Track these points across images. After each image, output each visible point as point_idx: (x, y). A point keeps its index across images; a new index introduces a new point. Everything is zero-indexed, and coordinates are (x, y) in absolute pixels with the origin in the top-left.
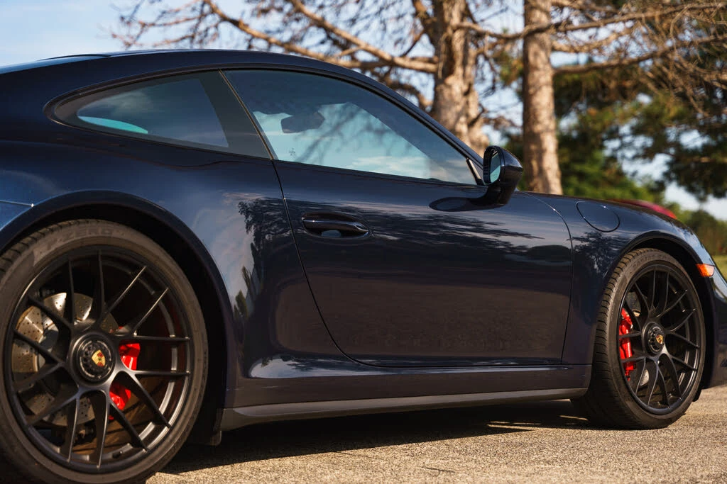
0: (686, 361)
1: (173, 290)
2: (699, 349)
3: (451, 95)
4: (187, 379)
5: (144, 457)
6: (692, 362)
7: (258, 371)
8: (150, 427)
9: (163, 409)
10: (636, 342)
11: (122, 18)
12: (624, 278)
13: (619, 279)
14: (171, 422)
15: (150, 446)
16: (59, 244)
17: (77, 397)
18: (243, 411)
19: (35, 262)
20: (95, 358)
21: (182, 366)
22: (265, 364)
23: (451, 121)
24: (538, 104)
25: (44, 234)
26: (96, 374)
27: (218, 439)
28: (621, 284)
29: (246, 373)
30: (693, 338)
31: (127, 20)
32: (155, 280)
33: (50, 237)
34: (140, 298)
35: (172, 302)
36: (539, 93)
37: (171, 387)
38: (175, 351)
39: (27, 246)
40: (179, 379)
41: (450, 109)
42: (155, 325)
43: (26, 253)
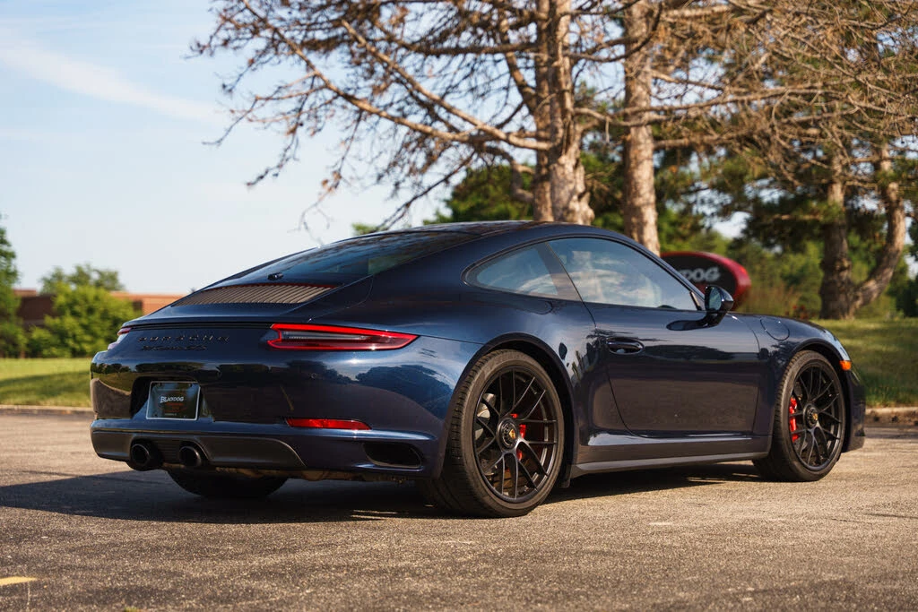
0: (832, 432)
1: (548, 392)
2: (841, 423)
3: (563, 174)
4: (554, 446)
5: (537, 493)
6: (836, 433)
7: (593, 441)
8: (536, 476)
9: (542, 462)
10: (799, 419)
11: (224, 86)
12: (793, 373)
13: (789, 374)
14: (548, 472)
15: (539, 487)
16: (495, 366)
17: (502, 457)
18: (583, 466)
19: (486, 377)
20: (510, 433)
21: (551, 438)
22: (595, 436)
23: (565, 199)
24: (640, 177)
25: (486, 360)
26: (511, 443)
27: (567, 485)
28: (791, 377)
29: (585, 442)
30: (837, 416)
31: (229, 88)
32: (538, 386)
33: (490, 361)
34: (531, 399)
35: (546, 401)
36: (640, 167)
37: (545, 451)
38: (547, 429)
39: (480, 367)
40: (550, 446)
41: (563, 188)
42: (537, 414)
43: (480, 372)
